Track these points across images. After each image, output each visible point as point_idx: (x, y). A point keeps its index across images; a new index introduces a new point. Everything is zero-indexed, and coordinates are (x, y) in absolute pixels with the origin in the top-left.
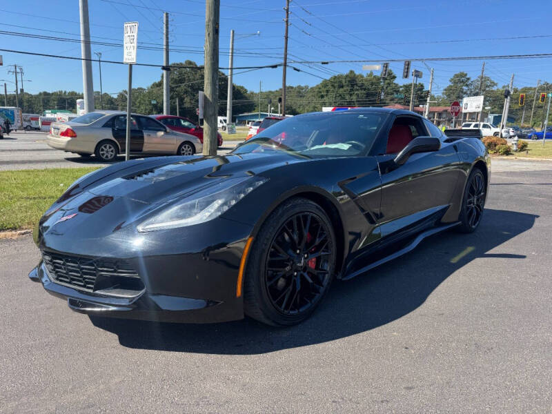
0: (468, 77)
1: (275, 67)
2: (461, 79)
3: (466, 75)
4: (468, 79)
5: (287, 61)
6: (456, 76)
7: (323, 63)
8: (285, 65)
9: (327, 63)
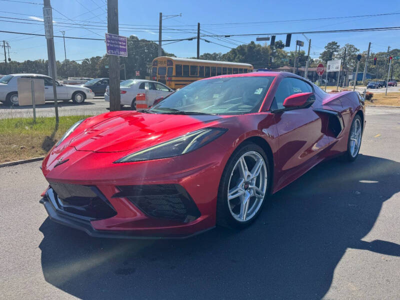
0: (338, 45)
1: (191, 39)
2: (333, 46)
3: (337, 43)
4: (338, 46)
5: (200, 35)
6: (330, 44)
7: (226, 36)
8: (198, 38)
9: (229, 36)
